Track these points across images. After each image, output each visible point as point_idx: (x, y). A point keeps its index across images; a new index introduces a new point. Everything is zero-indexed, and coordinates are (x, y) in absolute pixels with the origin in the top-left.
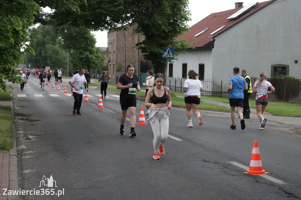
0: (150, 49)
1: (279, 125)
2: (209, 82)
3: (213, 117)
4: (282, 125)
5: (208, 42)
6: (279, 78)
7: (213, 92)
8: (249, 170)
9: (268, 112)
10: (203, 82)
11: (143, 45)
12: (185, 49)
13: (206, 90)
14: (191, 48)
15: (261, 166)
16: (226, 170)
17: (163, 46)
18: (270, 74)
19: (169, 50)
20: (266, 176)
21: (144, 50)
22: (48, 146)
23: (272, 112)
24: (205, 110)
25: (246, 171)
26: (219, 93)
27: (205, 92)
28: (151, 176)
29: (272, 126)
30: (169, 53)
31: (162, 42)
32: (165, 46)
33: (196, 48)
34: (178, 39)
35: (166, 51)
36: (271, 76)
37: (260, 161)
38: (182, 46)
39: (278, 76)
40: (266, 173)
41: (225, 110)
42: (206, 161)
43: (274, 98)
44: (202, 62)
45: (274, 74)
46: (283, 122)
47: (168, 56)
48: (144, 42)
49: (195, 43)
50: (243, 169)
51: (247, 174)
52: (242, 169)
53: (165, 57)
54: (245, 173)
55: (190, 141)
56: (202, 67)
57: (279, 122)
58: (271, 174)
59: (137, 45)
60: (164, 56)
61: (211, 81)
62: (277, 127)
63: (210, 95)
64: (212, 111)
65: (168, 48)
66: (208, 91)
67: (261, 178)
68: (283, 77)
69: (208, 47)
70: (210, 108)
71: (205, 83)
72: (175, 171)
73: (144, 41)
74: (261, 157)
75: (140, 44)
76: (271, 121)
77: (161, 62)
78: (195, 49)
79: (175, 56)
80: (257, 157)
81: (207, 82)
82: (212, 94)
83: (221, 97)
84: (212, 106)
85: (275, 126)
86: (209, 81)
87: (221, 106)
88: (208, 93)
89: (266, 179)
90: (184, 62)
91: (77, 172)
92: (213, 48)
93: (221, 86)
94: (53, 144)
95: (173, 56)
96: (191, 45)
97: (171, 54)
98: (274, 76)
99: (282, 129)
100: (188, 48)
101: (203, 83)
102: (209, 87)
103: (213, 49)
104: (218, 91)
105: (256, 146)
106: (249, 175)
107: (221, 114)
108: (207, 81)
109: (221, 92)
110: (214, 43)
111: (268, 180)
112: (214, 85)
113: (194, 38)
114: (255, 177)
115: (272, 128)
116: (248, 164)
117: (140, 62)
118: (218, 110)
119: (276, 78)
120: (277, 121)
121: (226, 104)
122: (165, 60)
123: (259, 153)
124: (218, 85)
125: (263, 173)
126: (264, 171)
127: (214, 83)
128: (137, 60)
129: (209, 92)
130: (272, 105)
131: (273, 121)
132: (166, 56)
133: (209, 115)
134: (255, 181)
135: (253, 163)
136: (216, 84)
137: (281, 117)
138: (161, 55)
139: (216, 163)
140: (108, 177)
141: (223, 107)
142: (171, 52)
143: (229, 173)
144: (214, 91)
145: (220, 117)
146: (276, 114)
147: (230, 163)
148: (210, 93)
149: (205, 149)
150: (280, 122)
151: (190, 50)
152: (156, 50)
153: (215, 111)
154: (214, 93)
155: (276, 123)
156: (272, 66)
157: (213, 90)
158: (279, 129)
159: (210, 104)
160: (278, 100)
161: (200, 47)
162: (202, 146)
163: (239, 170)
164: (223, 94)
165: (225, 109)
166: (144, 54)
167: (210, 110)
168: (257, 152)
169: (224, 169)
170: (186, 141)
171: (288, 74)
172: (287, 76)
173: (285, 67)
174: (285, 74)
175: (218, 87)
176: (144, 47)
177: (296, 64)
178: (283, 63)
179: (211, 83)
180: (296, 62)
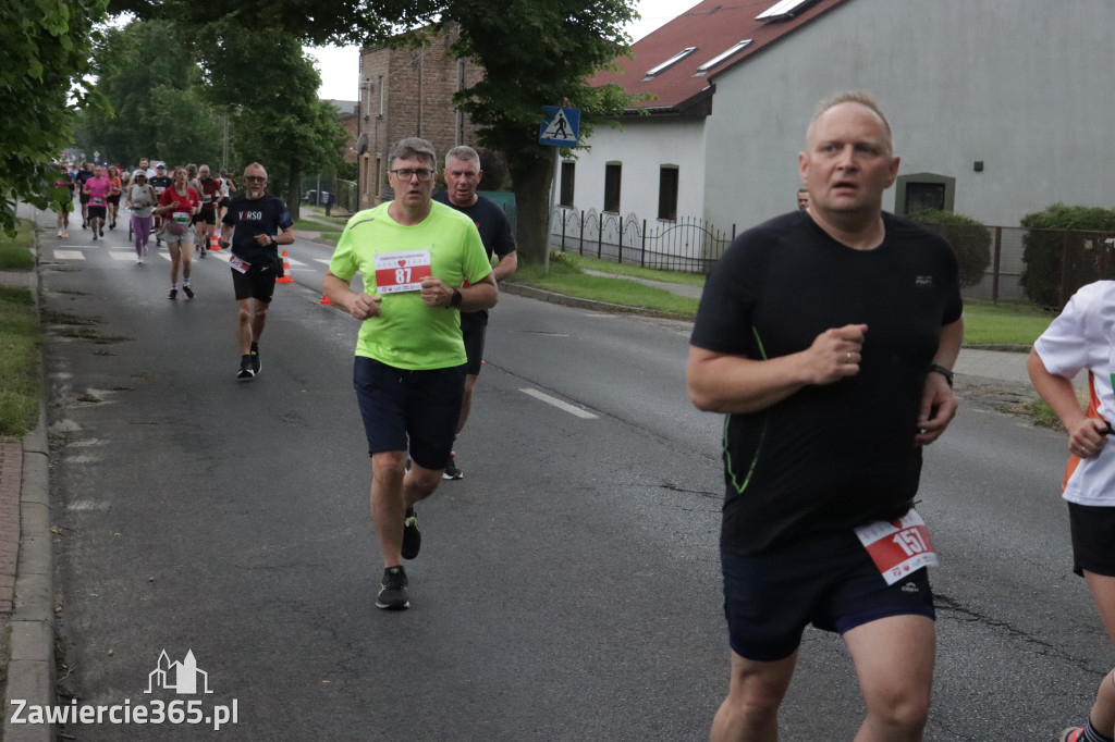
0: (501, 112)
2: (691, 229)
5: (691, 94)
6: (921, 219)
7: (705, 260)
10: (673, 225)
11: (476, 99)
12: (617, 116)
13: (683, 254)
14: (637, 113)
17: (544, 103)
19: (564, 116)
21: (478, 114)
22: (153, 426)
27: (677, 261)
28: (489, 530)
30: (561, 128)
31: (539, 89)
32: (549, 103)
33: (653, 112)
34: (595, 80)
35: (554, 118)
38: (607, 103)
39: (917, 213)
42: (672, 488)
44: (670, 160)
45: (907, 205)
47: (560, 137)
48: (480, 89)
49: (648, 97)
53: (548, 139)
55: (623, 420)
56: (669, 177)
59: (458, 96)
60: (544, 136)
61: (697, 224)
63: (695, 269)
65: (561, 111)
66: (690, 256)
68: (933, 218)
69: (693, 111)
71: (678, 229)
72: (569, 518)
73: (479, 84)
75: (469, 93)
77: (537, 157)
78: (649, 117)
79: (583, 137)
81: (685, 228)
82: (701, 267)
86: (692, 223)
88: (689, 262)
90: (612, 158)
91: (247, 512)
92: (710, 113)
94: (168, 418)
95: (575, 134)
96: (636, 103)
97: (568, 130)
98: (906, 212)
100: (626, 113)
101: (673, 231)
102: (690, 243)
103: (709, 117)
108: (685, 222)
110: (711, 97)
112: (709, 236)
113: (646, 79)
122: (549, 149)
124: (721, 238)
127: (709, 230)
129: (693, 259)
132: (551, 136)
136: (715, 235)
138: (535, 133)
139: (706, 494)
142: (568, 125)
144: (708, 257)
148: (695, 263)
149: (671, 447)
151: (633, 119)
152: (521, 114)
154: (707, 263)
157: (705, 252)
161: (667, 111)
162: (663, 438)
166: (479, 127)
170: (611, 419)
171: (952, 208)
172: (946, 212)
173: (943, 185)
174: (941, 207)
175: (720, 244)
176: (480, 104)
177: (978, 177)
178: (936, 169)
179: (697, 230)
180: (979, 167)
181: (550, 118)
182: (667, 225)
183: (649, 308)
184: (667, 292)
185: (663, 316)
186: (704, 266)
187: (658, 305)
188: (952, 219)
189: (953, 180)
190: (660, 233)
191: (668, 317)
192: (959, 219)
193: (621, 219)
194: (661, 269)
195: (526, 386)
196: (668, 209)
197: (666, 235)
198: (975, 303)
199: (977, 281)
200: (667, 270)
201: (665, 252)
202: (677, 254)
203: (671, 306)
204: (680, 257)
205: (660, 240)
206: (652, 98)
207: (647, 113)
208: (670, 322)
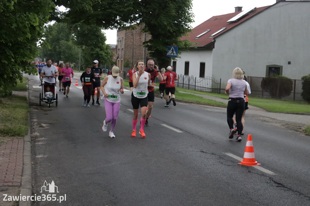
0: (156, 47)
1: (272, 121)
3: (211, 111)
4: (274, 121)
5: (209, 43)
6: (273, 77)
7: (212, 88)
8: (243, 161)
9: (262, 108)
10: (203, 79)
11: (149, 44)
12: (188, 49)
13: (206, 87)
14: (194, 48)
15: (254, 157)
16: (222, 160)
17: (168, 45)
18: (265, 74)
19: (173, 49)
20: (258, 167)
21: (150, 48)
22: (59, 134)
23: (265, 108)
24: (205, 104)
25: (240, 162)
26: (218, 90)
28: (152, 164)
29: (265, 121)
30: (173, 52)
31: (166, 41)
32: (170, 45)
33: (198, 47)
34: (182, 38)
36: (266, 75)
37: (253, 153)
38: (185, 45)
39: (272, 76)
40: (258, 164)
41: (223, 106)
42: (204, 152)
43: (268, 96)
44: (203, 61)
45: (269, 73)
46: (275, 118)
48: (150, 41)
50: (238, 160)
51: (241, 165)
52: (236, 160)
53: (169, 55)
54: (239, 163)
55: (190, 133)
56: (203, 66)
57: (271, 118)
58: (263, 165)
59: (144, 43)
60: (168, 54)
61: (210, 78)
62: (270, 123)
63: (210, 91)
64: (211, 106)
65: (173, 47)
67: (254, 169)
68: (277, 77)
69: (209, 47)
70: (209, 103)
71: (205, 80)
72: (175, 160)
73: (150, 40)
74: (254, 150)
75: (147, 42)
76: (264, 117)
77: (166, 60)
78: (197, 49)
79: (179, 54)
80: (251, 150)
81: (207, 80)
82: (211, 90)
83: (220, 93)
84: (211, 102)
85: (268, 122)
86: (209, 78)
87: (220, 102)
89: (258, 170)
90: (187, 60)
91: (85, 158)
92: (214, 48)
93: (220, 83)
94: (64, 132)
95: (177, 54)
96: (194, 45)
97: (175, 52)
98: (269, 75)
99: (274, 124)
100: (191, 48)
102: (208, 84)
104: (217, 88)
105: (250, 139)
106: (243, 166)
107: (219, 109)
108: (207, 78)
109: (220, 89)
110: (214, 43)
111: (260, 170)
112: (214, 82)
113: (196, 38)
114: (247, 167)
115: (265, 123)
116: (242, 156)
117: (146, 59)
118: (216, 106)
119: (270, 77)
120: (269, 117)
121: (225, 100)
122: (169, 58)
123: (252, 146)
124: (217, 82)
125: (256, 164)
126: (256, 162)
127: (214, 80)
128: (143, 57)
129: (209, 88)
130: (266, 102)
131: (267, 117)
132: (170, 54)
133: (208, 109)
134: (248, 171)
135: (247, 155)
136: (215, 82)
137: (274, 113)
138: (165, 53)
139: (213, 154)
140: (113, 164)
141: (221, 103)
142: (174, 51)
143: (224, 163)
144: (213, 88)
145: (219, 112)
146: (269, 110)
147: (226, 154)
148: (210, 89)
149: (203, 141)
150: (273, 118)
152: (161, 48)
153: (213, 106)
155: (269, 119)
156: (267, 66)
157: (212, 86)
158: (271, 124)
159: (210, 100)
160: (272, 98)
161: (202, 47)
162: (201, 138)
163: (234, 161)
164: (221, 91)
165: (223, 104)
166: (150, 52)
167: (209, 105)
168: (251, 145)
169: (220, 160)
170: (186, 133)
171: (282, 74)
172: (280, 76)
173: (279, 68)
174: (279, 74)
175: (217, 84)
176: (150, 45)
177: (289, 65)
178: (277, 63)
179: (210, 80)
180: (289, 63)
181: (170, 49)
182: (202, 79)
183: (197, 102)
184: (202, 97)
185: (200, 104)
186: (212, 90)
187: (199, 101)
188: (282, 77)
189: (282, 67)
190: (200, 81)
191: (202, 104)
192: (284, 77)
193: (189, 77)
194: (200, 91)
195: (162, 124)
196: (202, 74)
197: (202, 82)
198: (288, 101)
199: (289, 95)
200: (202, 91)
201: (201, 86)
202: (205, 87)
203: (203, 101)
204: (205, 88)
205: (200, 83)
206: (198, 44)
207: (196, 48)
208: (203, 106)
